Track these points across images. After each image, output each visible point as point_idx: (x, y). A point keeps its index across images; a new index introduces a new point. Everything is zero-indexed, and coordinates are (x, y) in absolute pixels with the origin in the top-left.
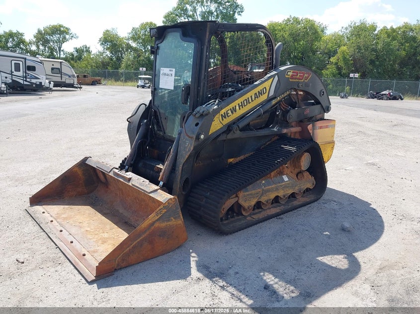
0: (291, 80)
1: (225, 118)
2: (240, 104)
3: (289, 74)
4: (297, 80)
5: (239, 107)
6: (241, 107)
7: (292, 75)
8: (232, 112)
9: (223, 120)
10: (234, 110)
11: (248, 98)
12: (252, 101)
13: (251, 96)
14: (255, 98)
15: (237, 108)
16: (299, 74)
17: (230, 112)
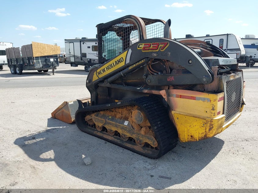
0: (143, 51)
1: (100, 74)
2: (107, 68)
3: (140, 46)
4: (151, 51)
5: (107, 69)
6: (108, 69)
7: (144, 48)
8: (103, 72)
9: (99, 75)
10: (104, 70)
11: (111, 64)
12: (114, 66)
13: (113, 63)
14: (116, 64)
15: (106, 69)
16: (152, 46)
17: (102, 71)
